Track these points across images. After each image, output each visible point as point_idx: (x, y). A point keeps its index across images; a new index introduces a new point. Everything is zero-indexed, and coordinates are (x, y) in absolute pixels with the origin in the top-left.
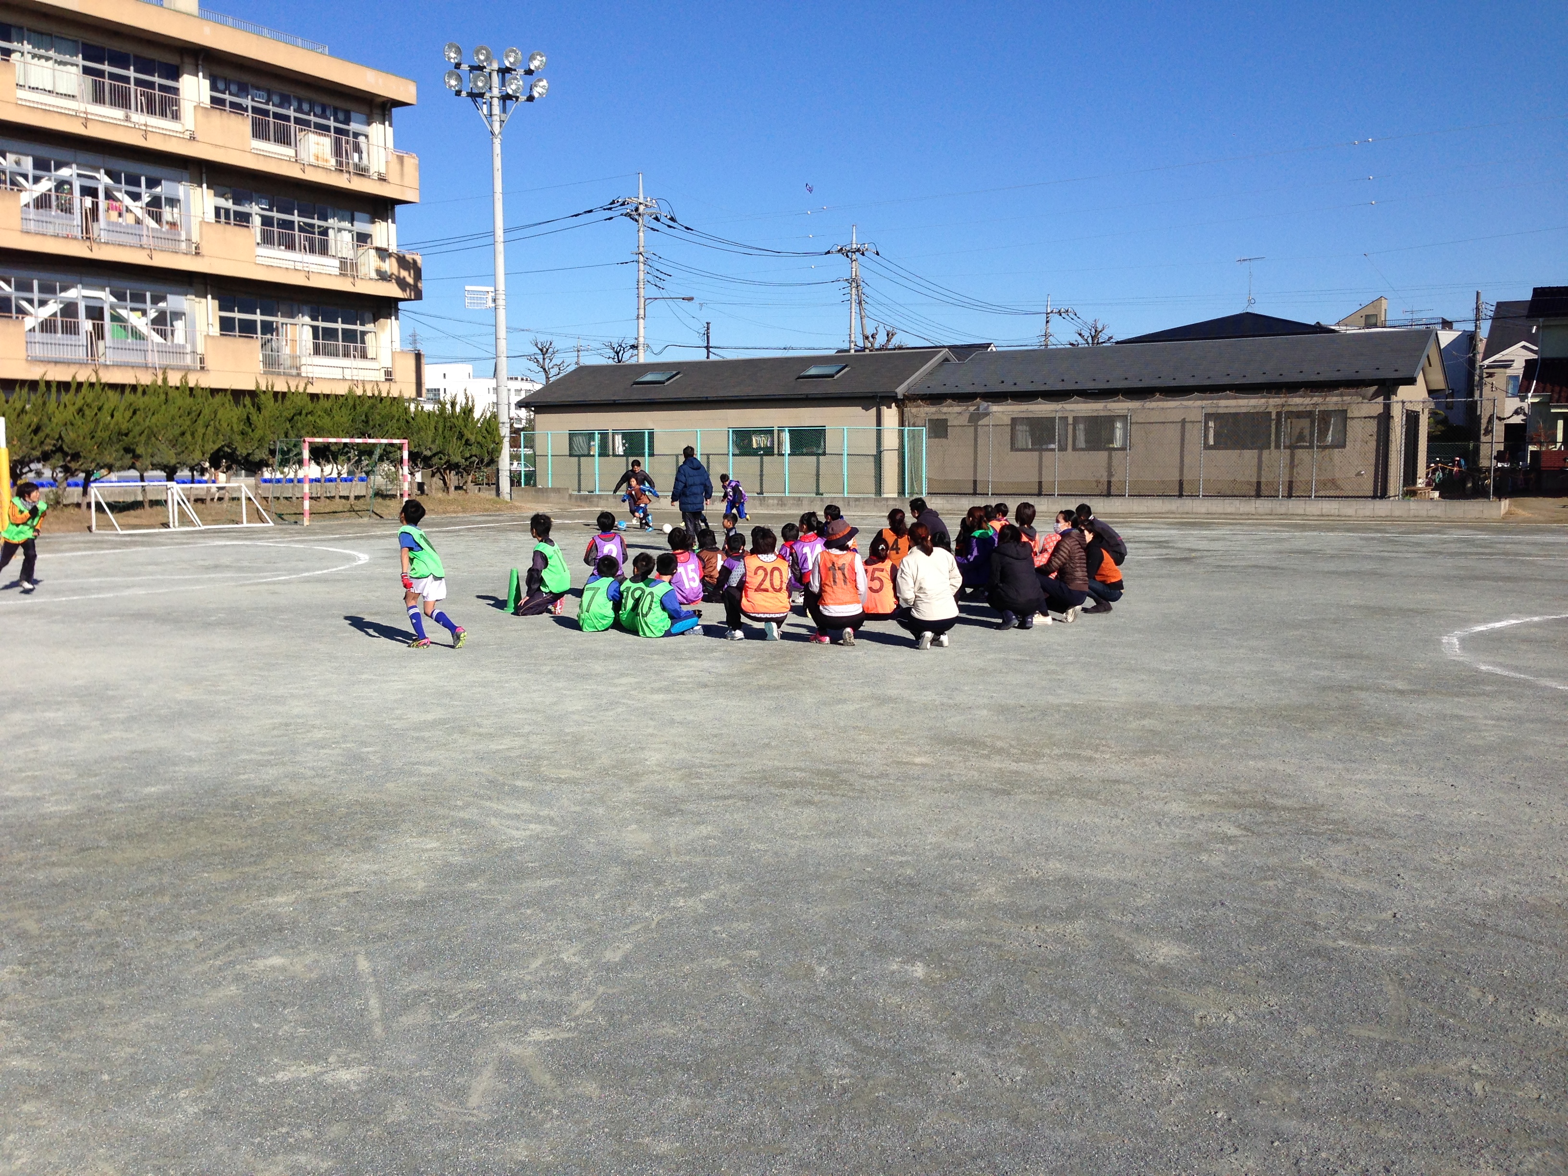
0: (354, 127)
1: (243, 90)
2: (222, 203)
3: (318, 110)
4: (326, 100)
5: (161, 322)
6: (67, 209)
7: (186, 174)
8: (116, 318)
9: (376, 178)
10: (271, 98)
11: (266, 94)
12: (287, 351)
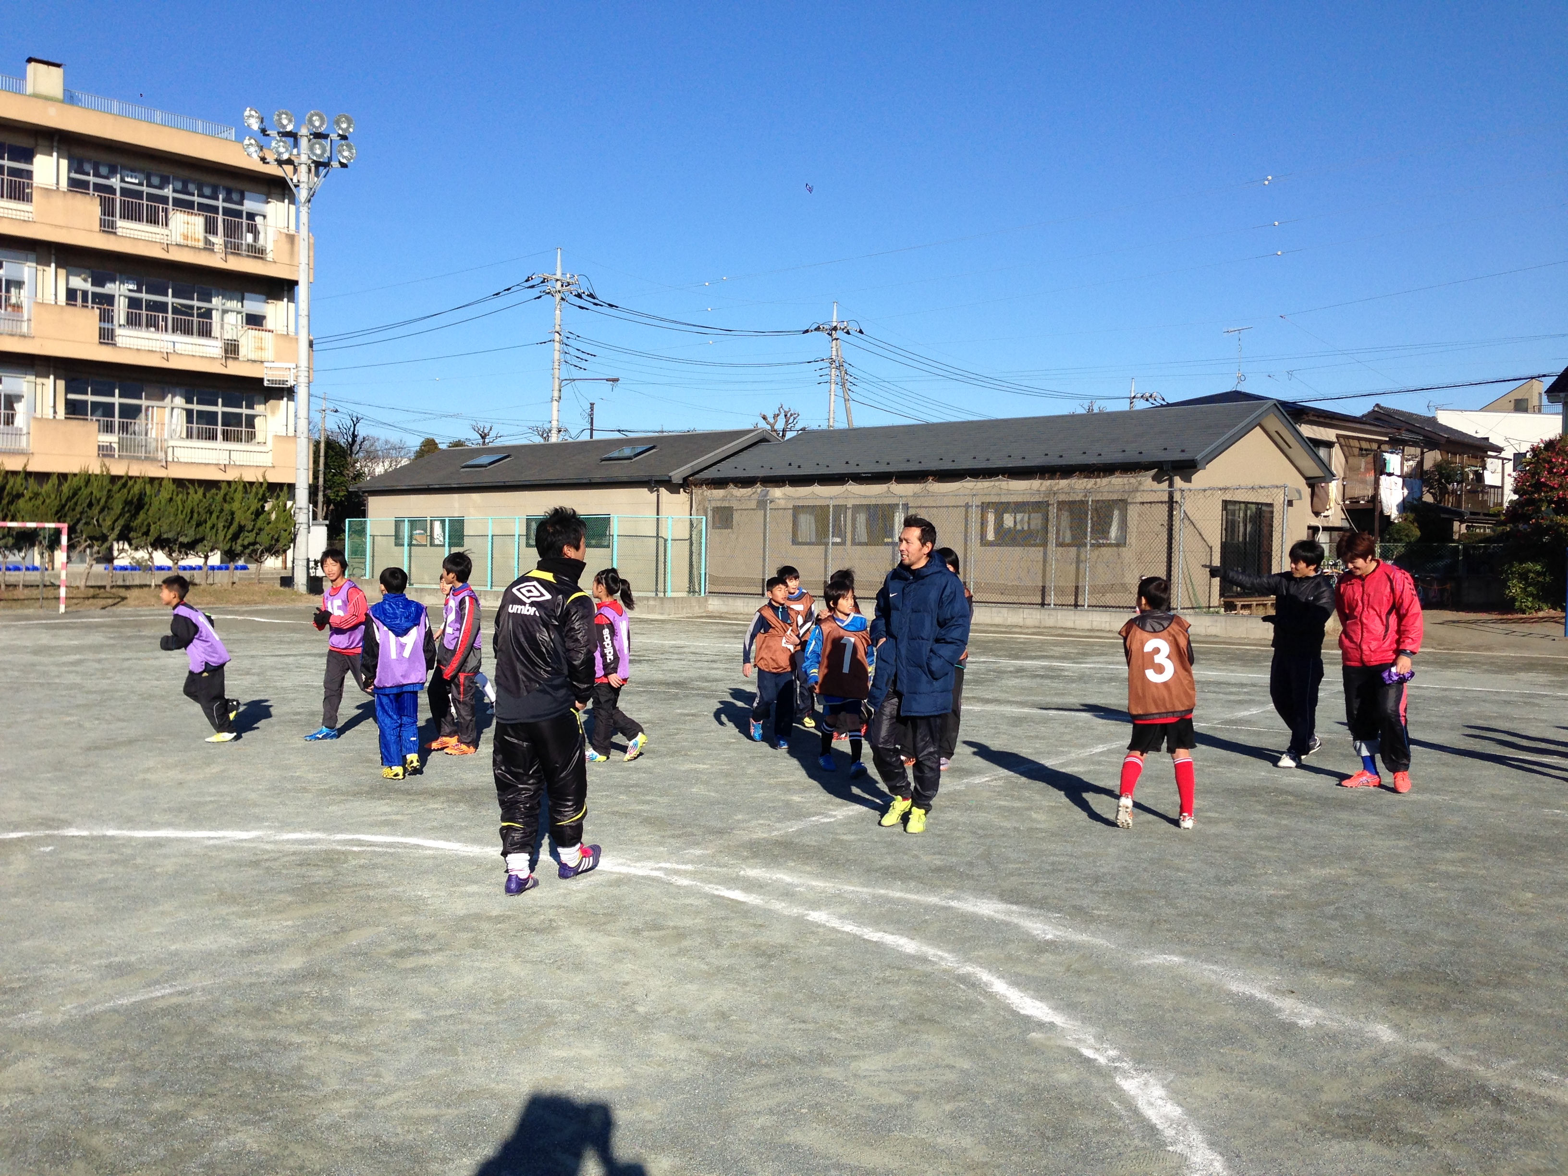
0: (249, 205)
1: (113, 171)
2: (78, 283)
3: (207, 190)
4: (214, 180)
7: (33, 256)
9: (270, 256)
10: (148, 179)
11: (142, 176)
12: (153, 434)
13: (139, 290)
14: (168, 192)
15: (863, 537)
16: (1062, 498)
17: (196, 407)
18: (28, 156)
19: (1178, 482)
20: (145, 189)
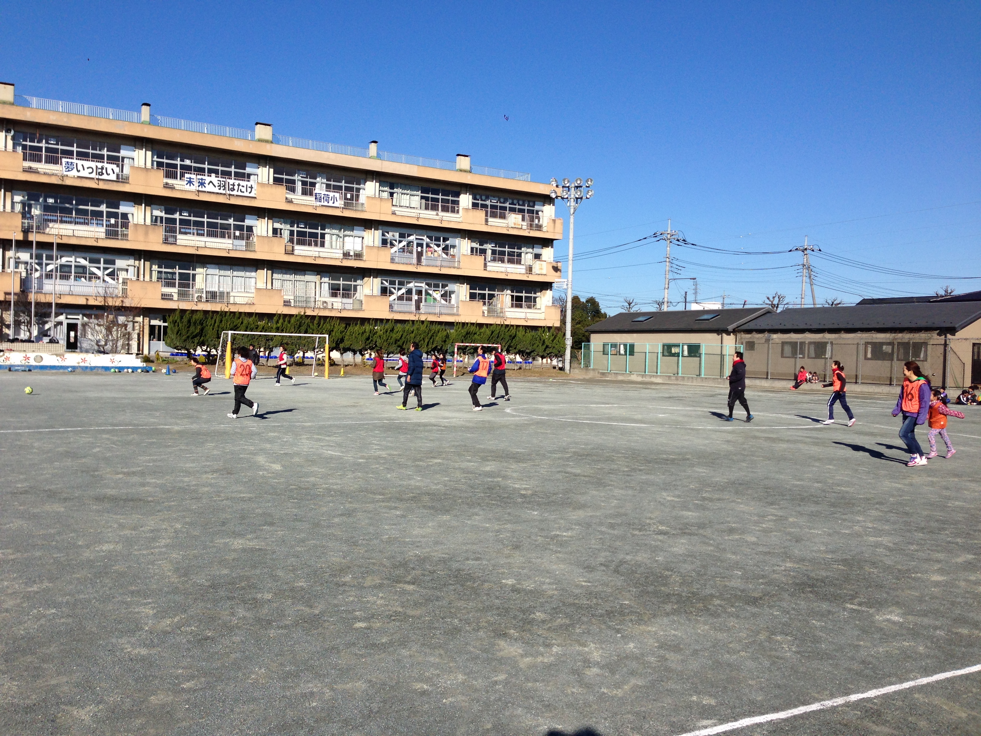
0: (537, 208)
1: (487, 198)
2: (475, 245)
3: (521, 203)
4: (525, 198)
5: (446, 296)
6: (411, 253)
7: (459, 235)
8: (427, 294)
9: (545, 229)
10: (499, 200)
11: (497, 199)
12: (499, 306)
13: (496, 247)
14: (507, 205)
15: (813, 355)
16: (899, 341)
17: (515, 294)
18: (458, 195)
19: (949, 336)
20: (499, 204)
